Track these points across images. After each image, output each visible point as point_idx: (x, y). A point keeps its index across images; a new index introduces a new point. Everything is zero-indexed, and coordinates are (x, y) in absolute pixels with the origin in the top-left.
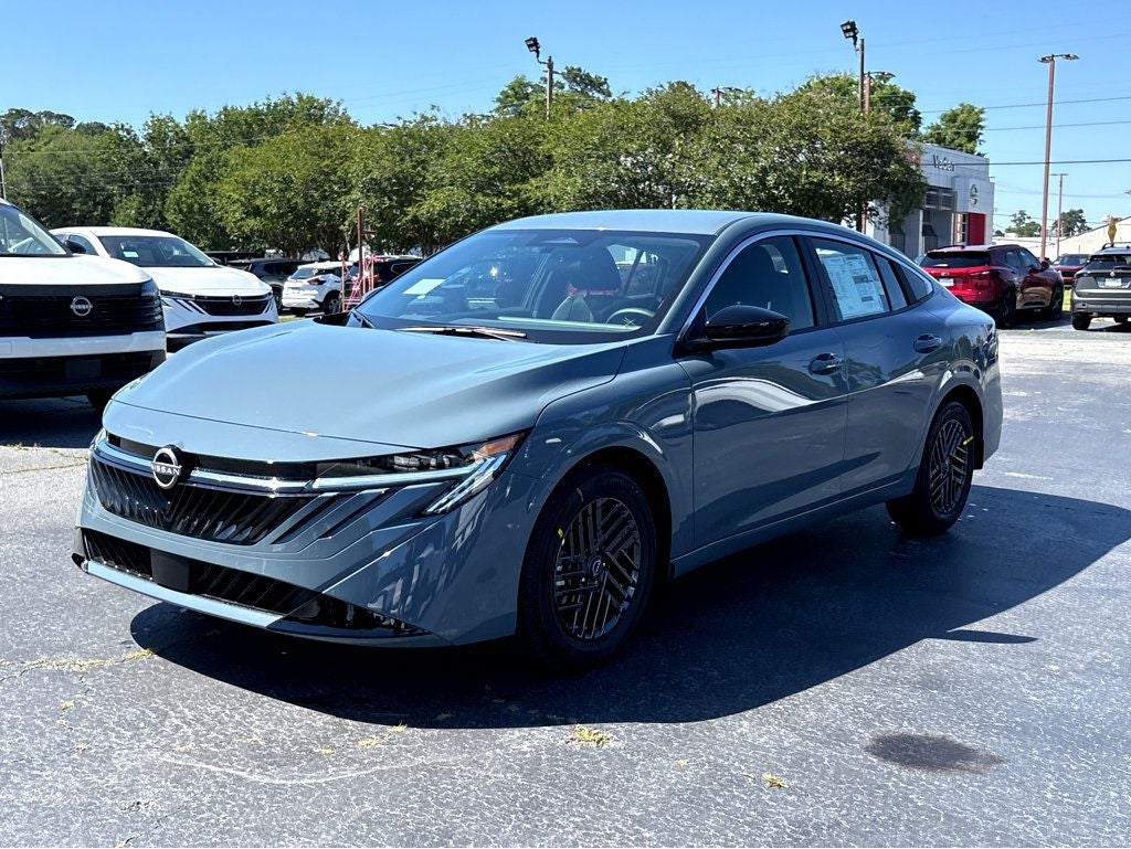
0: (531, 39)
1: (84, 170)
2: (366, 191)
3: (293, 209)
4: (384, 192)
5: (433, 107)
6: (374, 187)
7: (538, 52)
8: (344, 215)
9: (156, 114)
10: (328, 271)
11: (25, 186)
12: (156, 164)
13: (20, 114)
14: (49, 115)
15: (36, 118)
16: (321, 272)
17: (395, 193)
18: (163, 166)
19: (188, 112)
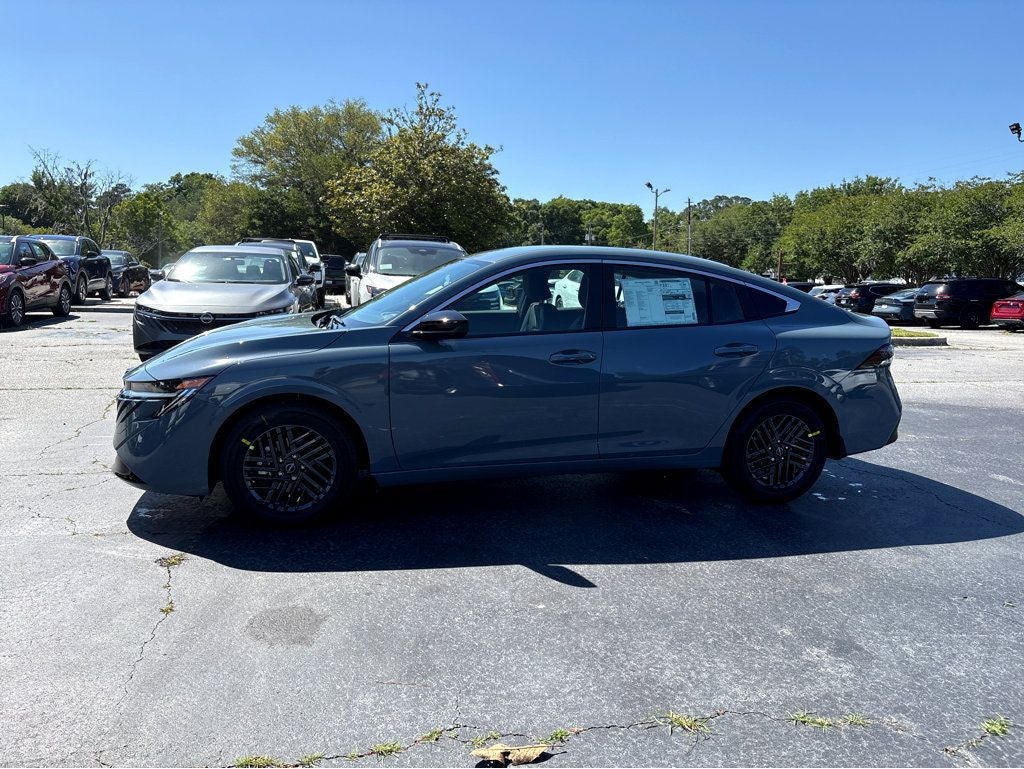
0: (1015, 125)
1: (733, 230)
2: (875, 239)
3: (825, 251)
4: (886, 239)
5: (931, 178)
6: (881, 235)
7: (1019, 134)
8: (857, 255)
9: (777, 194)
10: (830, 291)
11: (701, 240)
12: (774, 225)
13: (720, 199)
14: (737, 198)
15: (730, 201)
16: (826, 291)
17: (895, 239)
18: (779, 226)
19: (797, 192)
